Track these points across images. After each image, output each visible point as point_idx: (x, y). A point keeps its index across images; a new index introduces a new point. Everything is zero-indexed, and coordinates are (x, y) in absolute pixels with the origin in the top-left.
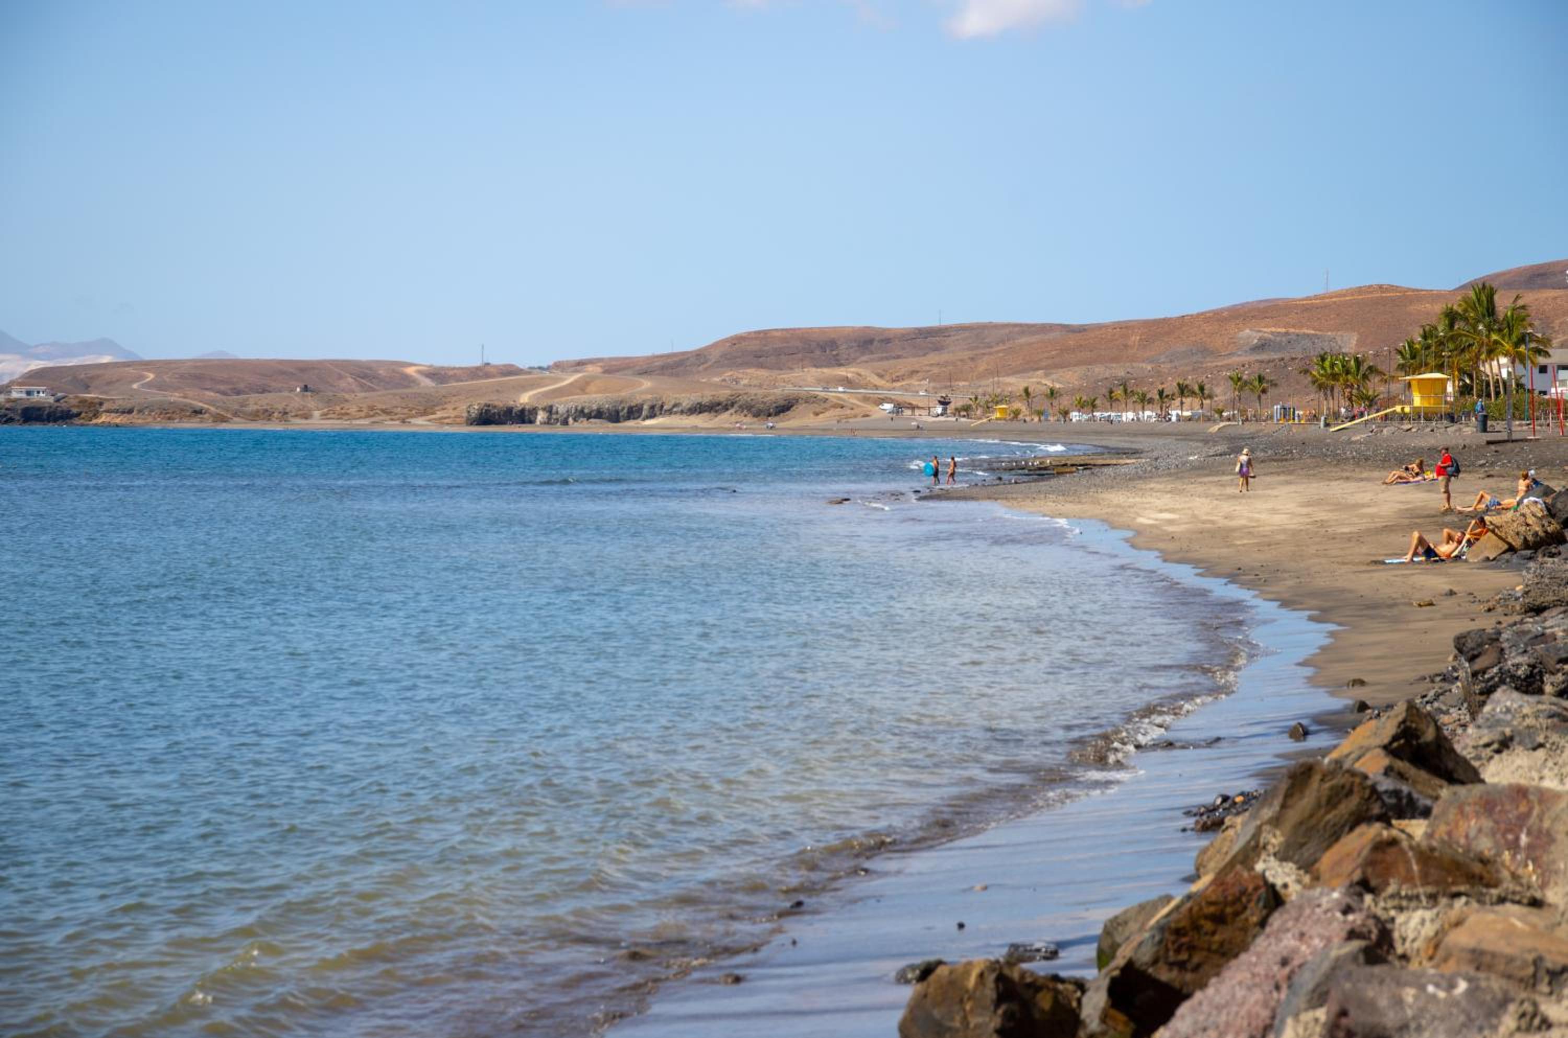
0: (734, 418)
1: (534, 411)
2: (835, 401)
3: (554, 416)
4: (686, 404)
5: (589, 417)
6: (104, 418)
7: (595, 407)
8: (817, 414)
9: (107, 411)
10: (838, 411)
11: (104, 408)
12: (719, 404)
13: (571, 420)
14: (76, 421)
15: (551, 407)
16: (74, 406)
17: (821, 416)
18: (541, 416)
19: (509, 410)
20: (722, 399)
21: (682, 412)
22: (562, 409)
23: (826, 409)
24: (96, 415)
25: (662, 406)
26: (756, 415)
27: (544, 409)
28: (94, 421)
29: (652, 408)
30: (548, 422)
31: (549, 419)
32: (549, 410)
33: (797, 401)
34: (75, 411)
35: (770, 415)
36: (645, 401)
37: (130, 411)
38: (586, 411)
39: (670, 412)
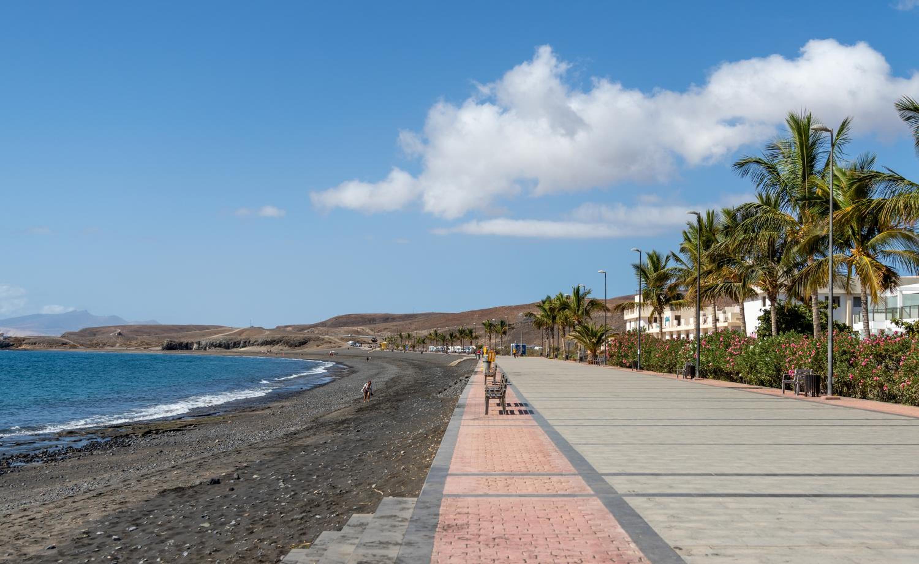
0: (281, 347)
1: (192, 344)
2: (327, 340)
3: (201, 346)
4: (260, 341)
5: (215, 346)
6: (23, 347)
7: (218, 342)
8: (318, 346)
9: (25, 344)
10: (328, 345)
11: (25, 342)
12: (275, 341)
13: (207, 348)
14: (11, 348)
15: (199, 342)
16: (11, 341)
17: (320, 347)
18: (195, 346)
19: (181, 344)
20: (276, 339)
21: (258, 345)
22: (204, 343)
23: (323, 344)
24: (20, 345)
25: (249, 342)
26: (290, 346)
27: (196, 343)
28: (19, 348)
29: (245, 342)
30: (198, 349)
31: (198, 347)
32: (199, 343)
33: (310, 340)
34: (11, 343)
35: (296, 346)
36: (242, 339)
37: (35, 344)
38: (214, 344)
39: (253, 345)
